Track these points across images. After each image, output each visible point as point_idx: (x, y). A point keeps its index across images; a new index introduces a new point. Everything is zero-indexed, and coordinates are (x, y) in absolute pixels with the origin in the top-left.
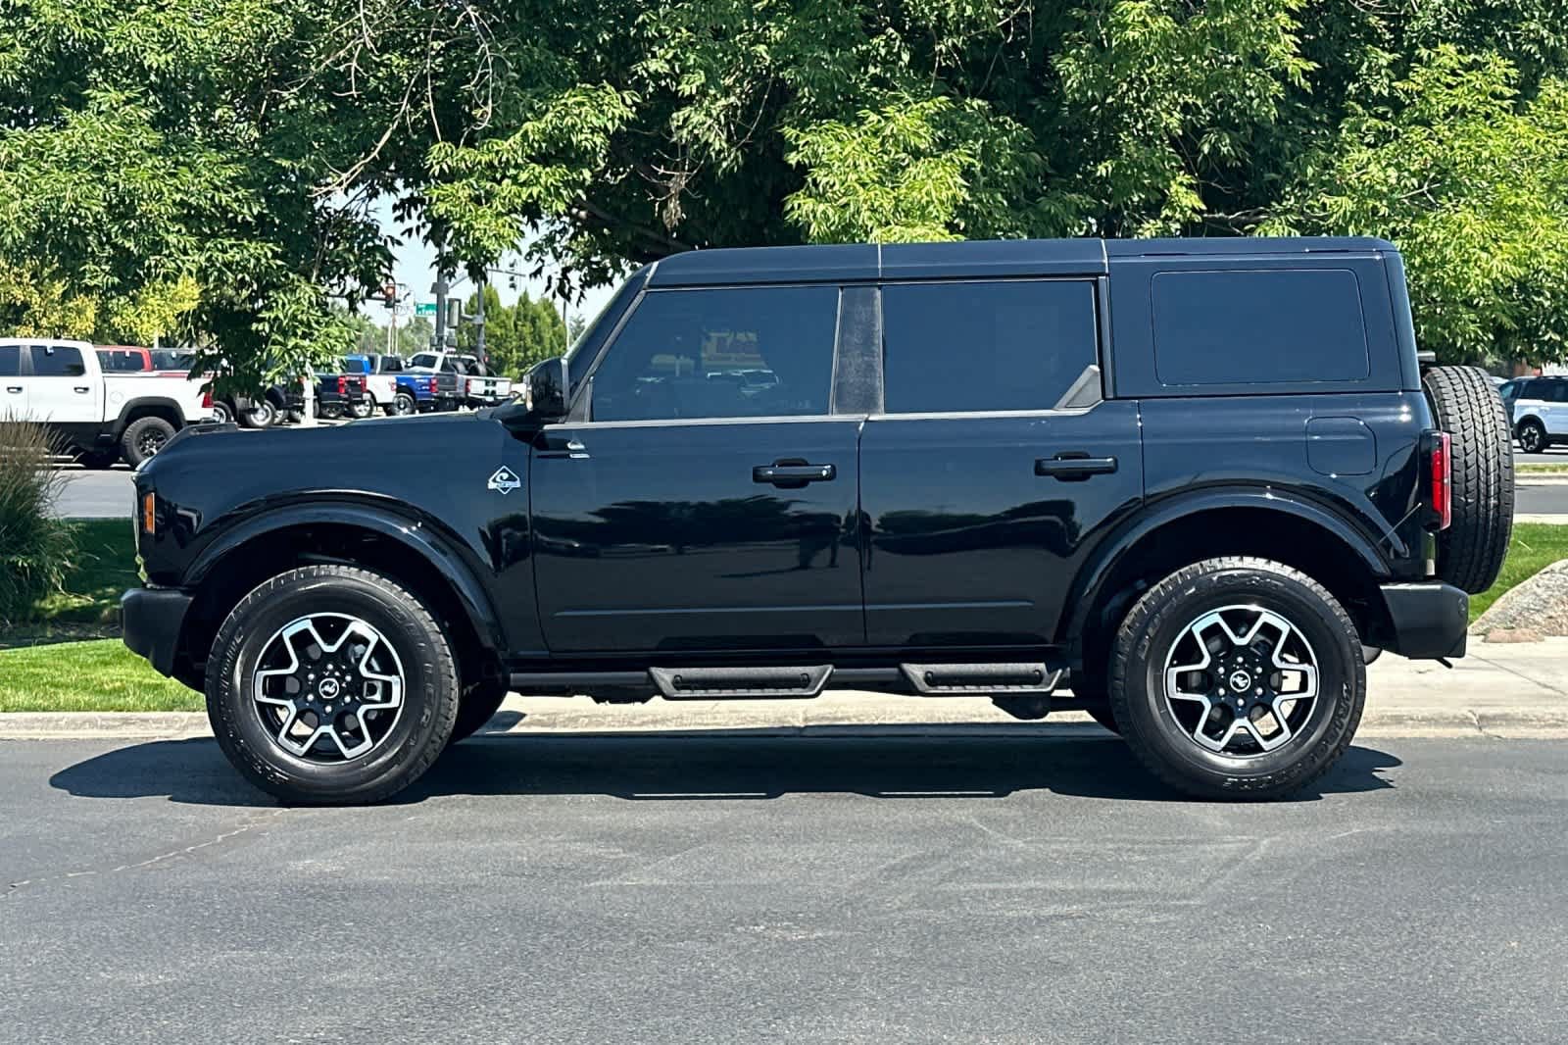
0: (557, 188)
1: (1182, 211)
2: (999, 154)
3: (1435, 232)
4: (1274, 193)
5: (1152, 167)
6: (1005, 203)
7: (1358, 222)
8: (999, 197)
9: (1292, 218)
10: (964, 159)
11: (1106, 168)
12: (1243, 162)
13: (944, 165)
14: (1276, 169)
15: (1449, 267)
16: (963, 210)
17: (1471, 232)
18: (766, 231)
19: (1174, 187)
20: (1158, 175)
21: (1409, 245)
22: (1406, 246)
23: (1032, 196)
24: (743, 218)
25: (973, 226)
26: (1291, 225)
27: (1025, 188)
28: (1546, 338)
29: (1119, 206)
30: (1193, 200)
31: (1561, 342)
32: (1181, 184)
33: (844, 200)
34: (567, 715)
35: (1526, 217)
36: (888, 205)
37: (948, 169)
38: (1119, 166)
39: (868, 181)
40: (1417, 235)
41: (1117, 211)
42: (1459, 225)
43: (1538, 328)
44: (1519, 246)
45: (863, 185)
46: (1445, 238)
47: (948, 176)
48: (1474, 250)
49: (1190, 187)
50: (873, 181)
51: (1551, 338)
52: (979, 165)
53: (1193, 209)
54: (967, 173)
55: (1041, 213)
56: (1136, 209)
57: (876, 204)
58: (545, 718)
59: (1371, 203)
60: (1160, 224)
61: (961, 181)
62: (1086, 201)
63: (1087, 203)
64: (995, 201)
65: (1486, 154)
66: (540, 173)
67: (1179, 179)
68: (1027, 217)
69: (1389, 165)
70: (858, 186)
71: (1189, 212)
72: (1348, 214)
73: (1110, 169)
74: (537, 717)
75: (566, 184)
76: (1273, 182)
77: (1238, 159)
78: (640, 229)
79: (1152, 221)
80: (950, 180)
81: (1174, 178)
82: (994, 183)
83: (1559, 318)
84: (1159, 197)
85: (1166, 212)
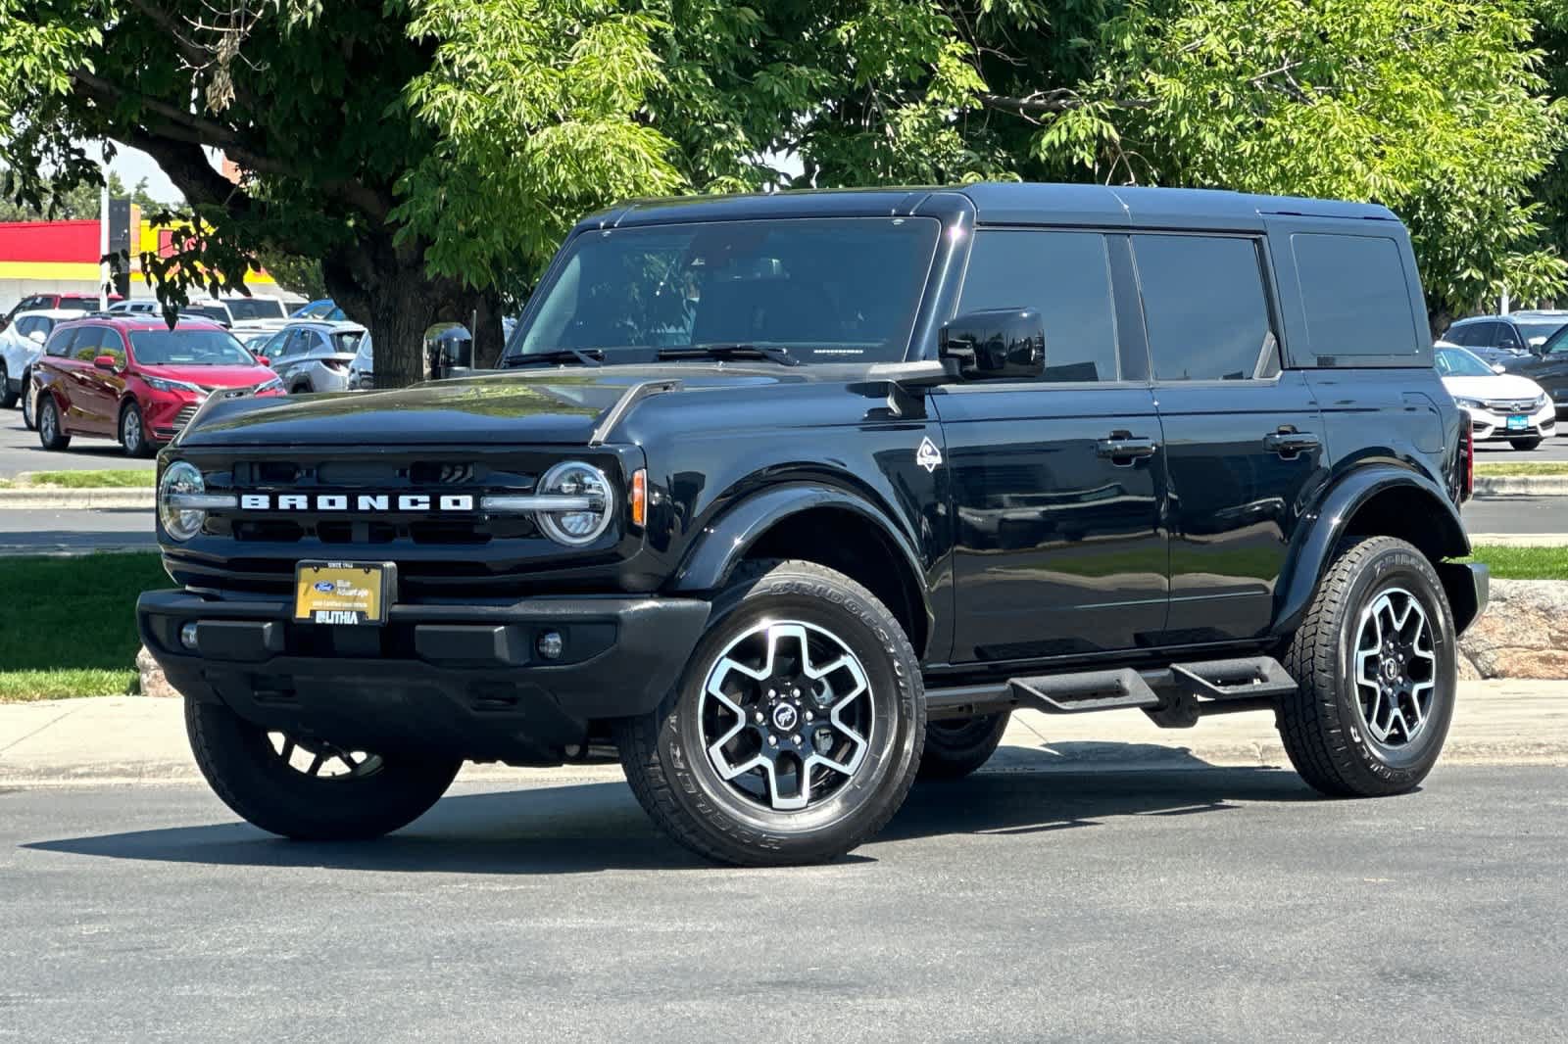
0: (56, 56)
1: (955, 93)
2: (697, 13)
3: (1295, 131)
4: (1081, 68)
5: (912, 33)
6: (709, 80)
7: (1193, 114)
8: (700, 72)
9: (1104, 106)
10: (653, 23)
11: (848, 32)
12: (1040, 22)
13: (626, 34)
14: (1088, 31)
15: (1314, 180)
16: (652, 96)
17: (1341, 133)
18: (345, 109)
19: (944, 60)
20: (920, 43)
21: (1261, 148)
22: (1257, 149)
23: (746, 69)
24: (316, 92)
25: (667, 116)
26: (1101, 116)
27: (735, 58)
28: (1465, 276)
29: (866, 85)
30: (968, 79)
31: (1486, 282)
32: (953, 54)
33: (494, 88)
34: (156, 763)
35: (1415, 113)
36: (552, 91)
37: (634, 40)
38: (865, 30)
39: (524, 58)
40: (1272, 135)
41: (864, 92)
42: (1325, 124)
43: (1454, 261)
44: (1407, 151)
45: (518, 63)
46: (1307, 141)
47: (635, 50)
48: (1347, 157)
49: (966, 58)
50: (529, 57)
51: (1470, 277)
52: (671, 29)
53: (971, 90)
54: (657, 41)
55: (759, 93)
56: (891, 86)
57: (537, 93)
58: (129, 767)
59: (1211, 88)
60: (923, 109)
61: (650, 55)
62: (823, 79)
63: (824, 80)
64: (695, 78)
65: (1364, 22)
66: (31, 35)
67: (949, 48)
68: (739, 99)
69: (1232, 36)
70: (511, 67)
71: (965, 96)
72: (1180, 103)
73: (853, 32)
74: (118, 766)
75: (69, 51)
76: (1083, 51)
77: (1033, 18)
78: (152, 105)
79: (913, 106)
80: (636, 54)
81: (943, 45)
82: (691, 54)
83: (1483, 247)
84: (924, 73)
85: (933, 95)
